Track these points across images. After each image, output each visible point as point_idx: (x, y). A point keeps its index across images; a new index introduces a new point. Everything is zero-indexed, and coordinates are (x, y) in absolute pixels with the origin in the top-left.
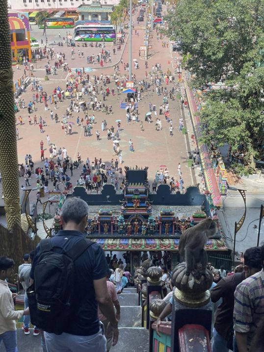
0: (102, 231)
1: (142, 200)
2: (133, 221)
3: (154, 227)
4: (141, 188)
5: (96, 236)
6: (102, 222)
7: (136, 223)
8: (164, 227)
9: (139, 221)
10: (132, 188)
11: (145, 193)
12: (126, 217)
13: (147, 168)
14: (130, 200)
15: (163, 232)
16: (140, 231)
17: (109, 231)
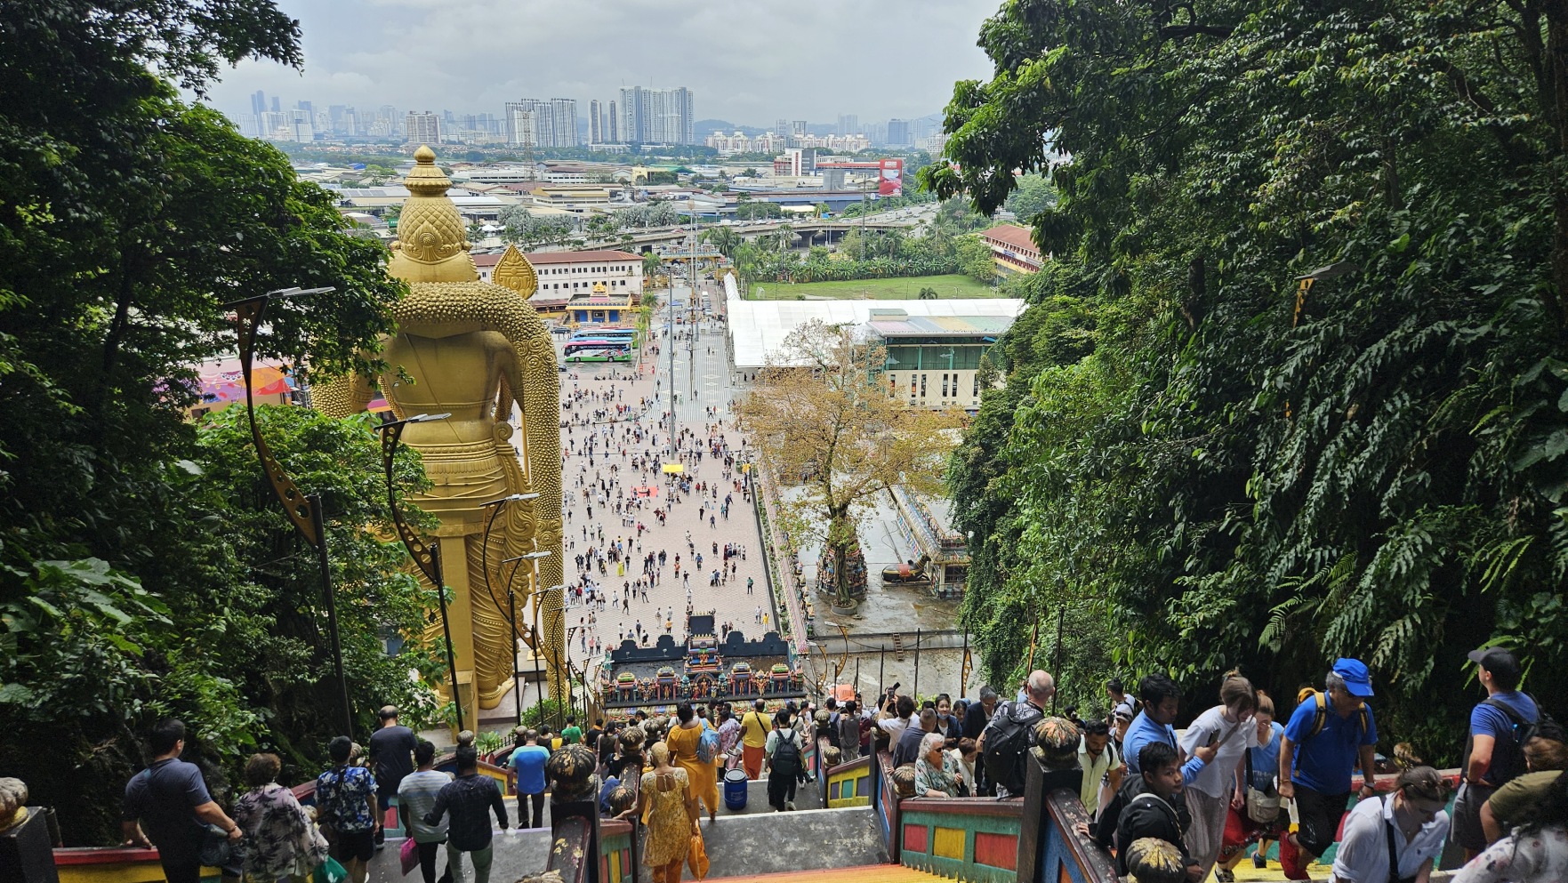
0: (662, 696)
1: (711, 655)
2: (700, 681)
3: (726, 687)
4: (709, 640)
5: (655, 702)
6: (663, 686)
7: (704, 684)
8: (738, 688)
9: (707, 681)
10: (697, 640)
11: (714, 646)
12: (692, 677)
13: (713, 613)
14: (696, 656)
15: (737, 692)
16: (709, 693)
17: (671, 695)
